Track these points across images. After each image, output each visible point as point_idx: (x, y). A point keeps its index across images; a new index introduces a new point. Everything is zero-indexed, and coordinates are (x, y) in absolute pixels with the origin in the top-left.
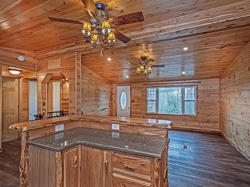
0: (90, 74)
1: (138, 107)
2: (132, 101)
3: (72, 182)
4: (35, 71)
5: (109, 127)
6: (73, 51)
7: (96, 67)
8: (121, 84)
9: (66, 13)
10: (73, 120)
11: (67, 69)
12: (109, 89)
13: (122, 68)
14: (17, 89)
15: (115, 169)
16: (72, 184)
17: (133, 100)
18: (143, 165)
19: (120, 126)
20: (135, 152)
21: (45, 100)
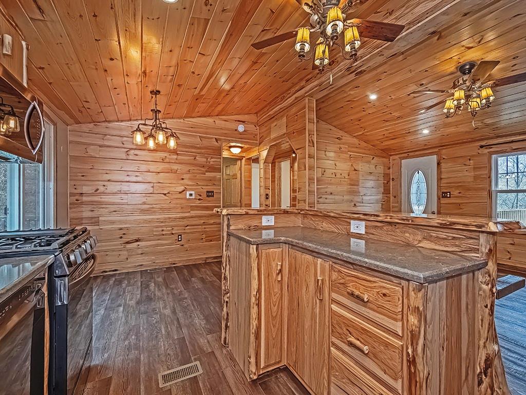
0: (337, 138)
1: (461, 211)
2: (444, 195)
3: (274, 303)
4: (256, 145)
5: (345, 227)
6: (303, 97)
7: (348, 122)
8: (411, 154)
9: (278, 28)
10: (287, 211)
11: (295, 131)
12: (382, 167)
13: (408, 110)
14: (239, 176)
15: (334, 295)
16: (274, 306)
17: (447, 193)
18: (384, 295)
19: (366, 226)
20: (367, 263)
21: (268, 190)
